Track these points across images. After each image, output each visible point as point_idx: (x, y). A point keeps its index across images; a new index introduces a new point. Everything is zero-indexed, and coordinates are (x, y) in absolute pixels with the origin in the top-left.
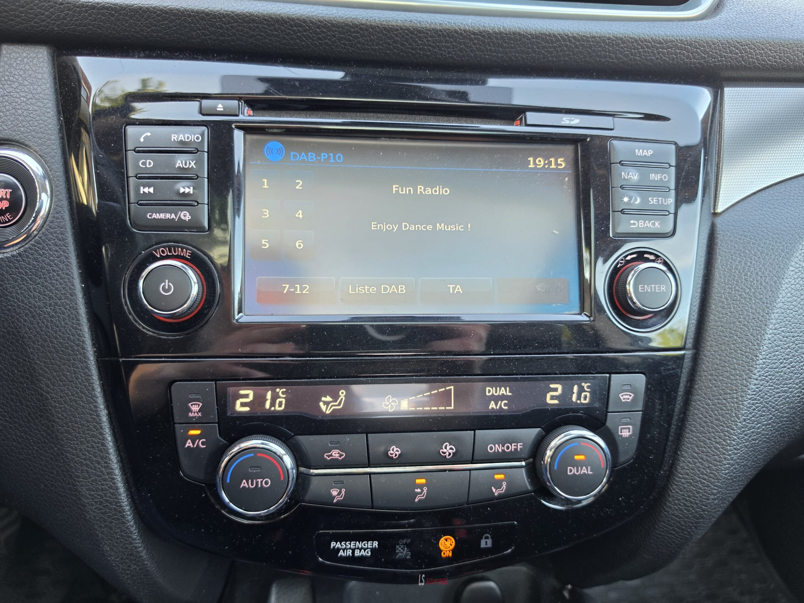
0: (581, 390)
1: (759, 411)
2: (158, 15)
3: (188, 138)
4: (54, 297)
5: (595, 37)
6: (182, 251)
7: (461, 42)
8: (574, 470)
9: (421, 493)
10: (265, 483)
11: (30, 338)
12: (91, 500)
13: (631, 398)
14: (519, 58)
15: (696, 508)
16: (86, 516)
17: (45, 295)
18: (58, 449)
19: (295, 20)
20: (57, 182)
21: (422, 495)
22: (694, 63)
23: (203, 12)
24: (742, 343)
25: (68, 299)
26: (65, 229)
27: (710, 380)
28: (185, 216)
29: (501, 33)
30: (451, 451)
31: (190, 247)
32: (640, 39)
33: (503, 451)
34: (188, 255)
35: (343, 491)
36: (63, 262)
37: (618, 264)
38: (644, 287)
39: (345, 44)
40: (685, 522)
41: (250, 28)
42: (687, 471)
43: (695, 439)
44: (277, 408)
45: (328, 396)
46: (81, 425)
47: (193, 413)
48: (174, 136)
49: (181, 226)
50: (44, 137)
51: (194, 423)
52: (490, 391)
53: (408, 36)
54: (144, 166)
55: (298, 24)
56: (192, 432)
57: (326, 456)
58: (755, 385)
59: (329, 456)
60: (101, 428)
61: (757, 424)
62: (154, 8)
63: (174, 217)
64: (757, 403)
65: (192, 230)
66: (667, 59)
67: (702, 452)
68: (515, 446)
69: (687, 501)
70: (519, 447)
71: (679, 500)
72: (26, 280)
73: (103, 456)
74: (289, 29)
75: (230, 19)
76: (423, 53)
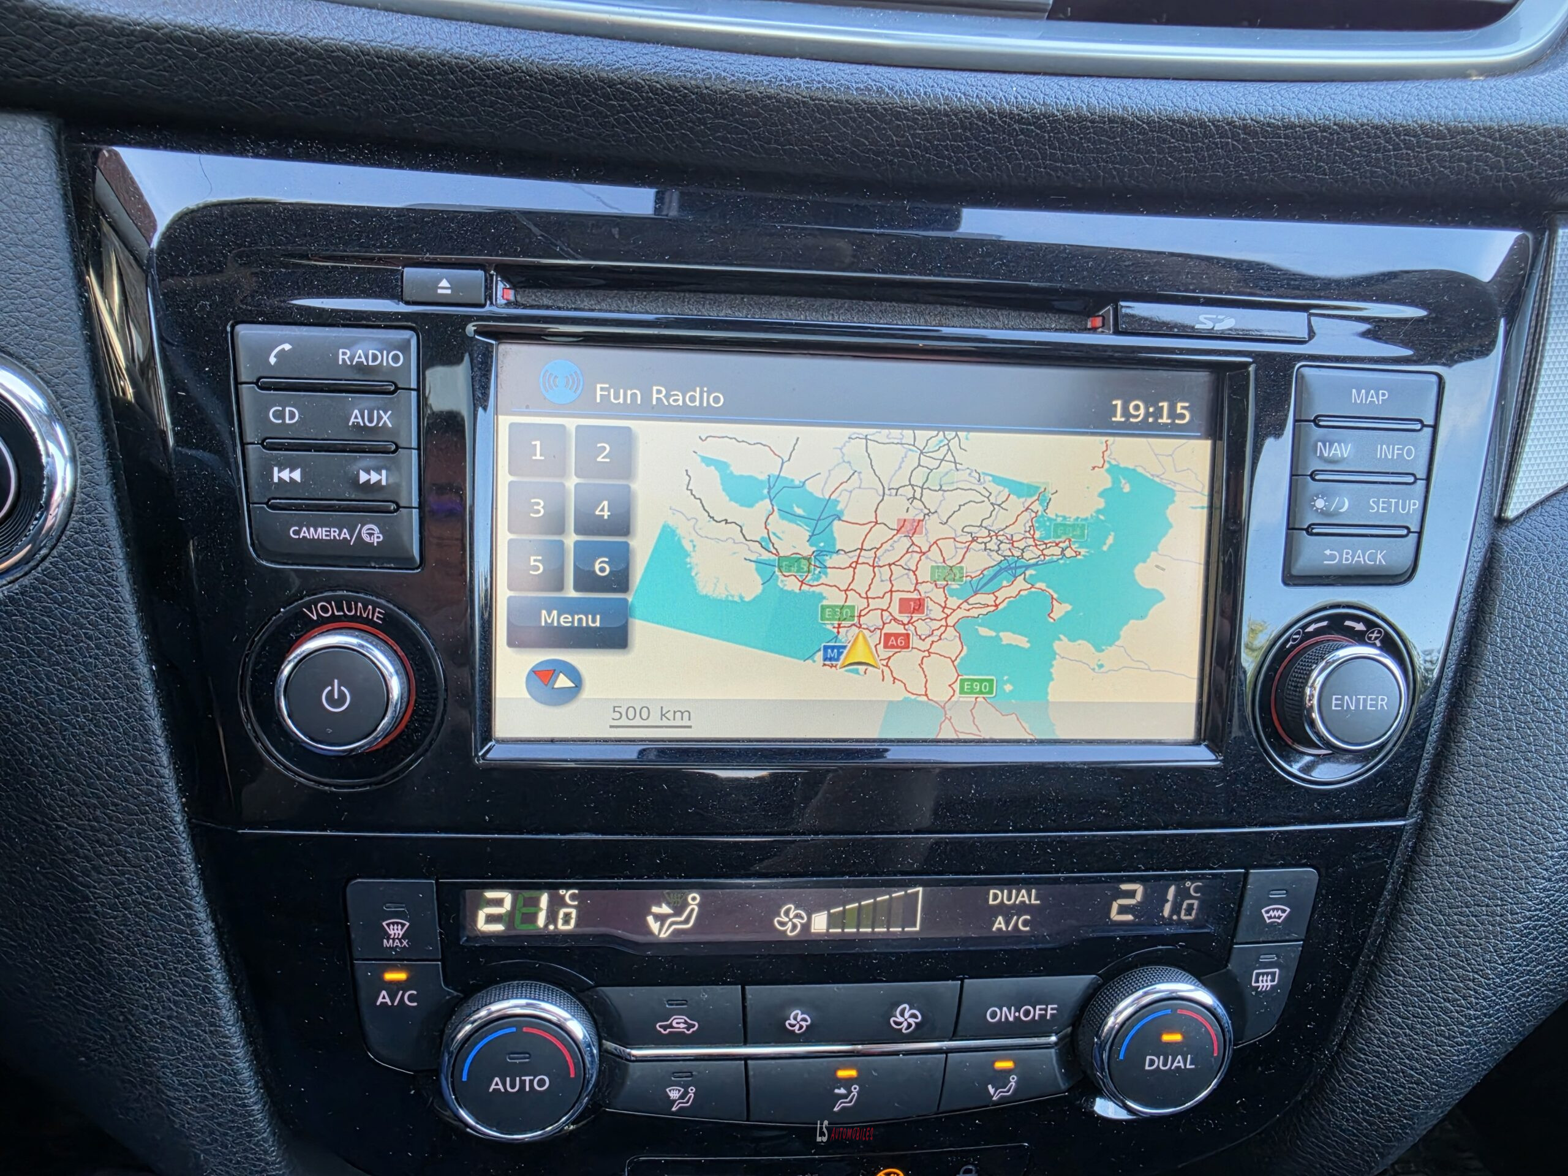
0: (1183, 894)
1: (1545, 940)
2: (298, 61)
3: (375, 358)
4: (91, 692)
5: (1292, 126)
6: (365, 608)
7: (988, 139)
8: (1159, 1062)
9: (845, 1096)
10: (540, 1083)
11: (43, 775)
12: (183, 1094)
13: (1284, 915)
14: (1115, 173)
15: (1389, 1120)
16: (174, 1121)
17: (71, 687)
18: (113, 995)
19: (615, 85)
20: (85, 443)
21: (848, 1100)
22: (1506, 179)
23: (403, 58)
24: (1527, 803)
25: (121, 697)
26: (109, 547)
27: (1447, 875)
28: (371, 535)
29: (1081, 119)
30: (911, 1020)
31: (383, 602)
32: (1394, 128)
33: (1017, 1019)
34: (378, 618)
35: (692, 1091)
36: (108, 619)
37: (1287, 641)
38: (1342, 700)
39: (724, 139)
40: (1362, 1144)
41: (510, 99)
42: (1377, 1049)
43: (1401, 988)
44: (561, 926)
45: (664, 905)
46: (158, 951)
47: (391, 941)
48: (344, 354)
49: (362, 555)
50: (50, 336)
51: (395, 959)
52: (996, 896)
53: (871, 125)
54: (280, 421)
55: (623, 93)
56: (389, 976)
57: (660, 1026)
58: (1545, 889)
59: (665, 1028)
60: (202, 957)
61: (1535, 967)
62: (289, 43)
63: (348, 536)
64: (1543, 926)
65: (385, 565)
66: (1447, 171)
67: (1414, 1016)
68: (1040, 1010)
69: (1371, 1105)
70: (1049, 1012)
71: (1355, 1102)
72: (30, 656)
73: (205, 1012)
74: (600, 104)
75: (465, 77)
76: (899, 161)
